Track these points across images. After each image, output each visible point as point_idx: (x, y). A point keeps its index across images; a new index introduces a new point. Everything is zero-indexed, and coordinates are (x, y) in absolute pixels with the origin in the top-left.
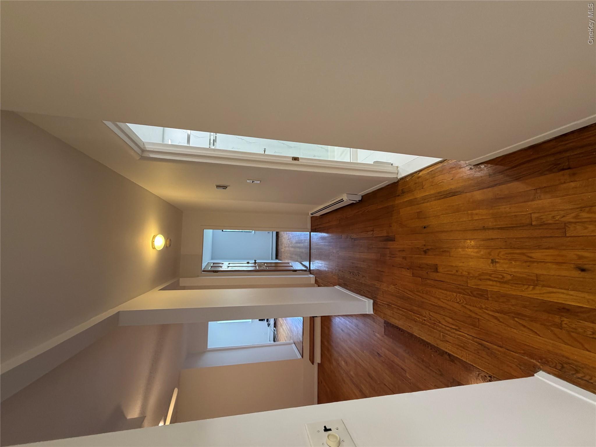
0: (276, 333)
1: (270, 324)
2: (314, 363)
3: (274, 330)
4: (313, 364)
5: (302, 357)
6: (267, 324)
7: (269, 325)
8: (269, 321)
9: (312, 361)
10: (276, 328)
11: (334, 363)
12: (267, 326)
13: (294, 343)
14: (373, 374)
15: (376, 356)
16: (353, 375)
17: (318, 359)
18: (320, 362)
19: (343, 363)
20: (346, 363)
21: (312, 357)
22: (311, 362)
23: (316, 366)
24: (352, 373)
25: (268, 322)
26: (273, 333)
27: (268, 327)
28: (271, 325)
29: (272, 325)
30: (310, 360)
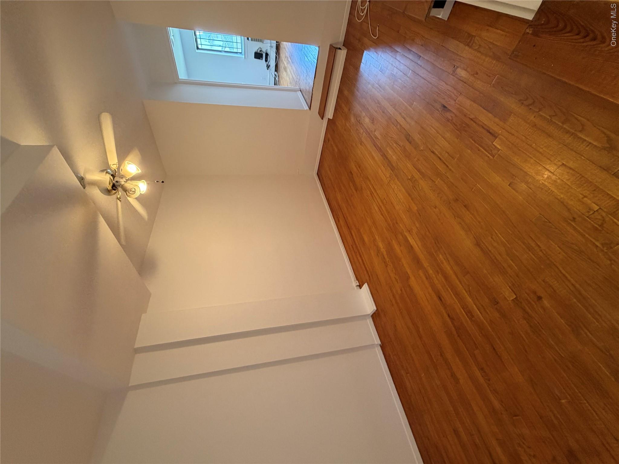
0: (277, 79)
1: (269, 65)
2: (324, 118)
3: (275, 75)
4: (322, 119)
5: (310, 109)
6: (266, 65)
7: (268, 67)
8: (268, 61)
9: (322, 114)
10: (277, 73)
11: (353, 120)
12: (266, 68)
13: (301, 91)
14: (417, 137)
15: (438, 110)
16: (379, 137)
17: (330, 113)
18: (331, 118)
19: (367, 120)
20: (373, 120)
21: (322, 110)
22: (321, 117)
23: (325, 122)
24: (377, 134)
25: (267, 63)
26: (274, 79)
27: (268, 69)
28: (271, 67)
29: (273, 67)
30: (319, 113)
